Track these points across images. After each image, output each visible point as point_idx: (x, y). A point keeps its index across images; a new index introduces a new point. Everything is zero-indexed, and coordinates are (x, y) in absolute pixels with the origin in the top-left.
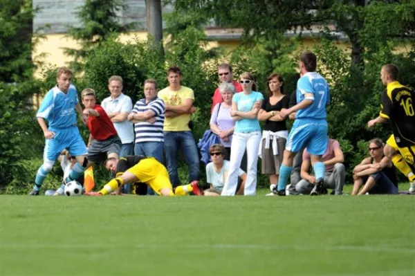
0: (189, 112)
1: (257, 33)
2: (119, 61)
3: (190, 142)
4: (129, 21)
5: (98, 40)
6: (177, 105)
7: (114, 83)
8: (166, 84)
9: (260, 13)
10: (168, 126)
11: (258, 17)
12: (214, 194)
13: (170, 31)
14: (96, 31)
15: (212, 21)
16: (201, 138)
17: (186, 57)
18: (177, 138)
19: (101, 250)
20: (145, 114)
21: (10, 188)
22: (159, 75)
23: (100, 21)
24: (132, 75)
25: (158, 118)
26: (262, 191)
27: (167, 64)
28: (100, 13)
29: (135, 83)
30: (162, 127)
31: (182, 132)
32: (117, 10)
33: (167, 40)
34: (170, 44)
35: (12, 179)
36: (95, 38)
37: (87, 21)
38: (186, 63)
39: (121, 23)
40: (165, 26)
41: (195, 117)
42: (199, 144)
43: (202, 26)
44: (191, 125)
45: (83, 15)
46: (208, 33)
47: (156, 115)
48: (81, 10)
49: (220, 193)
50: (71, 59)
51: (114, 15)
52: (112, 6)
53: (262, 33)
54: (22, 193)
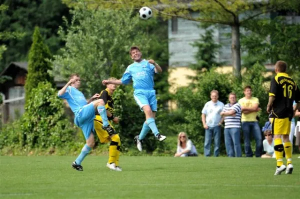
0: (256, 111)
1: (294, 67)
2: (217, 82)
3: (257, 128)
4: (223, 60)
5: (205, 72)
6: (250, 107)
7: (214, 94)
8: (243, 96)
9: (296, 57)
10: (244, 119)
11: (294, 59)
12: (269, 157)
13: (245, 66)
14: (204, 66)
15: (269, 61)
16: (264, 126)
17: (254, 81)
18: (250, 125)
19: (205, 188)
20: (230, 112)
21: (155, 153)
22: (239, 91)
23: (206, 60)
24: (224, 90)
25: (237, 114)
26: (296, 155)
27: (243, 85)
28: (206, 56)
29: (225, 95)
30: (240, 119)
31: (253, 122)
32: (216, 54)
33: (243, 71)
34: (246, 74)
35: (156, 147)
36: (203, 70)
37: (199, 60)
38: (254, 84)
39: (218, 61)
40: (242, 63)
41: (259, 114)
42: (263, 130)
43: (264, 63)
44: (257, 118)
45: (197, 57)
46: (267, 67)
47: (236, 112)
48: (196, 54)
49: (272, 156)
50: (190, 81)
51: (214, 57)
52: (213, 52)
53: (297, 67)
54: (162, 155)
